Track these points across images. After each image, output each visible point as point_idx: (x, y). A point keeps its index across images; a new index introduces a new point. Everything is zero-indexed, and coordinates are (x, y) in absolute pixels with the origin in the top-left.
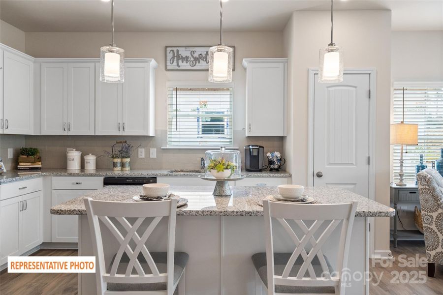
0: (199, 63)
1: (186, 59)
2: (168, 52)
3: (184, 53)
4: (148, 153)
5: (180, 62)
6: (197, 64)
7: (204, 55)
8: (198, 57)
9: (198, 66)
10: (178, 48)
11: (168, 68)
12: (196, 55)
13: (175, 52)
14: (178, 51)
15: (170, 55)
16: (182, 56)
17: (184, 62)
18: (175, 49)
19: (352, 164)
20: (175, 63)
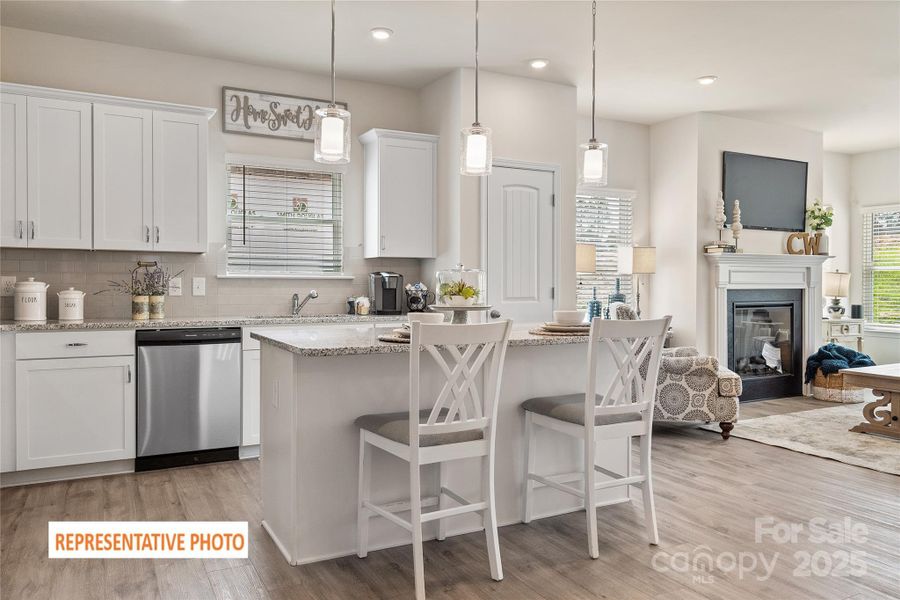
0: (285, 124)
1: (262, 115)
2: (227, 98)
3: (258, 103)
4: (189, 286)
5: (250, 119)
6: (282, 126)
7: (294, 113)
8: (283, 114)
9: (283, 131)
10: (248, 94)
11: (229, 127)
12: (280, 110)
13: (242, 100)
14: (246, 98)
15: (231, 106)
16: (253, 109)
17: (259, 120)
18: (241, 95)
19: (533, 298)
20: (241, 121)
